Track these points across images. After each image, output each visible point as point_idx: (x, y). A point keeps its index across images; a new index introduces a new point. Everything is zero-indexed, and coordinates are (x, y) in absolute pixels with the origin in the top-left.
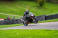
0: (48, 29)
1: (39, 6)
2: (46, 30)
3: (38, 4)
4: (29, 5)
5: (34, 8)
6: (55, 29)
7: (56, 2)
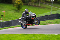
0: (26, 34)
1: (16, 9)
2: (23, 35)
3: (16, 7)
4: (6, 8)
5: (11, 12)
6: (32, 34)
7: (33, 5)
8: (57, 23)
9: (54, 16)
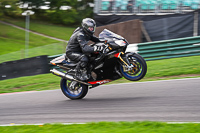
8: (44, 86)
9: (35, 63)
